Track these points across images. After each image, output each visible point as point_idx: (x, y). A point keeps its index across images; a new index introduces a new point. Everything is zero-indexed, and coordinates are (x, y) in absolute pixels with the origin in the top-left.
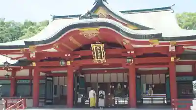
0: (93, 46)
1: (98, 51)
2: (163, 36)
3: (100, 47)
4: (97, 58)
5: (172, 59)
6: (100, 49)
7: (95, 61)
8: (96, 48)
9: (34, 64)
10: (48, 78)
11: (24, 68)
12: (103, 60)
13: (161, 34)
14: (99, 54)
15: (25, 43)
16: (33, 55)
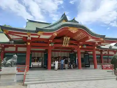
0: (65, 38)
1: (66, 41)
3: (68, 39)
4: (64, 44)
6: (67, 40)
8: (65, 39)
9: (29, 44)
12: (67, 45)
13: (105, 36)
14: (66, 42)
15: (35, 29)
16: (29, 38)
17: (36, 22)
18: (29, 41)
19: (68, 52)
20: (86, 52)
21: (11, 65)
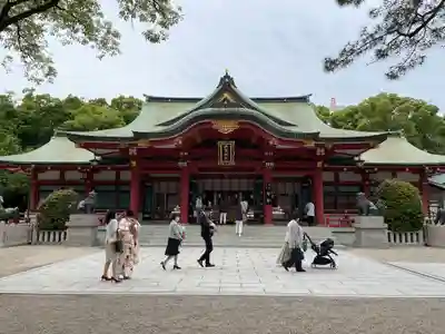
0: (220, 144)
1: (226, 150)
2: (320, 136)
3: (229, 145)
4: (223, 160)
5: (319, 164)
6: (229, 148)
7: (221, 163)
8: (223, 146)
9: (134, 163)
11: (112, 169)
12: (232, 163)
13: (318, 133)
14: (226, 154)
15: (132, 135)
16: (133, 152)
17: (167, 99)
18: (134, 158)
19: (249, 177)
20: (307, 177)
21: (84, 211)
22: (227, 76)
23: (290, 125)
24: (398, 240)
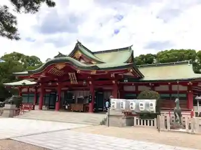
1: (73, 77)
4: (73, 81)
8: (71, 75)
9: (40, 84)
10: (52, 93)
22: (78, 43)
23: (103, 63)
24: (148, 124)
